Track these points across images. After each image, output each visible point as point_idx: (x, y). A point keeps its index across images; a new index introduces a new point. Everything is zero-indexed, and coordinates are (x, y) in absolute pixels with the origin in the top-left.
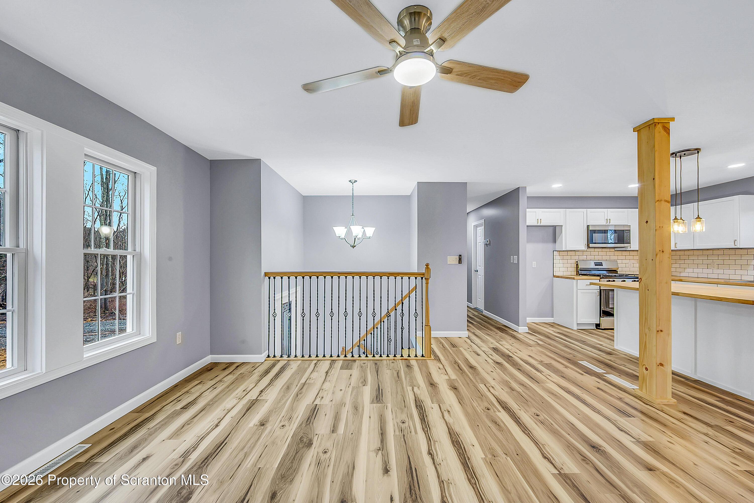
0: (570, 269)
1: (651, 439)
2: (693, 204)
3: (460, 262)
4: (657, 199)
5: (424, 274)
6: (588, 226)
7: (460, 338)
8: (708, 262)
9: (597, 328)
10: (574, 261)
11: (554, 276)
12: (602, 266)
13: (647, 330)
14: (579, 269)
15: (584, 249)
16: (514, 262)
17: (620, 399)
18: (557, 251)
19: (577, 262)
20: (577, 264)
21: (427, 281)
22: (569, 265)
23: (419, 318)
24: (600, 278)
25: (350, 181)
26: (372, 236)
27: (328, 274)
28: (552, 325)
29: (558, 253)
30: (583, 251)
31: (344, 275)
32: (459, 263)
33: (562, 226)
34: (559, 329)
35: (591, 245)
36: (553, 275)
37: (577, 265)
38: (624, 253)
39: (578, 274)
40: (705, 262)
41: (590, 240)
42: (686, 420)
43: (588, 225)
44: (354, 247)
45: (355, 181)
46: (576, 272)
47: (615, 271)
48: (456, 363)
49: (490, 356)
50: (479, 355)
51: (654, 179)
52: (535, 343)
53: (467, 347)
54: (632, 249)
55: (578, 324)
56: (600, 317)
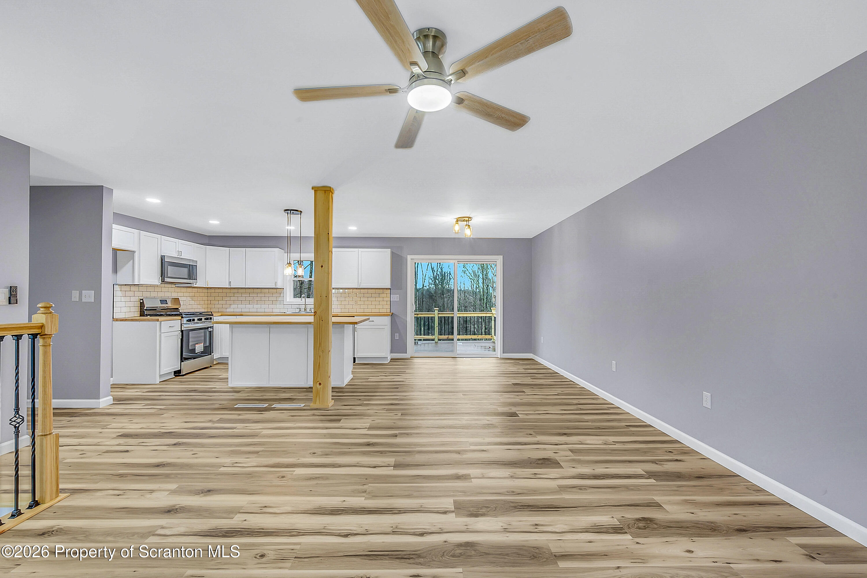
0: (133, 309)
3: (13, 301)
4: (329, 250)
5: (42, 327)
6: (163, 257)
8: (257, 299)
9: (178, 376)
10: (137, 299)
11: (115, 320)
12: (167, 304)
14: (145, 308)
15: (155, 283)
16: (83, 301)
18: (119, 285)
19: (142, 299)
20: (141, 303)
21: (47, 340)
22: (132, 304)
24: (182, 318)
29: (119, 288)
30: (154, 286)
32: (10, 303)
33: (134, 252)
35: (167, 280)
36: (113, 318)
38: (189, 290)
39: (142, 314)
40: (248, 299)
41: (163, 274)
43: (162, 255)
46: (139, 312)
47: (178, 309)
48: (121, 476)
49: (143, 444)
50: (127, 451)
51: (328, 234)
52: (156, 410)
53: (77, 454)
54: (196, 286)
55: (160, 375)
56: (182, 361)
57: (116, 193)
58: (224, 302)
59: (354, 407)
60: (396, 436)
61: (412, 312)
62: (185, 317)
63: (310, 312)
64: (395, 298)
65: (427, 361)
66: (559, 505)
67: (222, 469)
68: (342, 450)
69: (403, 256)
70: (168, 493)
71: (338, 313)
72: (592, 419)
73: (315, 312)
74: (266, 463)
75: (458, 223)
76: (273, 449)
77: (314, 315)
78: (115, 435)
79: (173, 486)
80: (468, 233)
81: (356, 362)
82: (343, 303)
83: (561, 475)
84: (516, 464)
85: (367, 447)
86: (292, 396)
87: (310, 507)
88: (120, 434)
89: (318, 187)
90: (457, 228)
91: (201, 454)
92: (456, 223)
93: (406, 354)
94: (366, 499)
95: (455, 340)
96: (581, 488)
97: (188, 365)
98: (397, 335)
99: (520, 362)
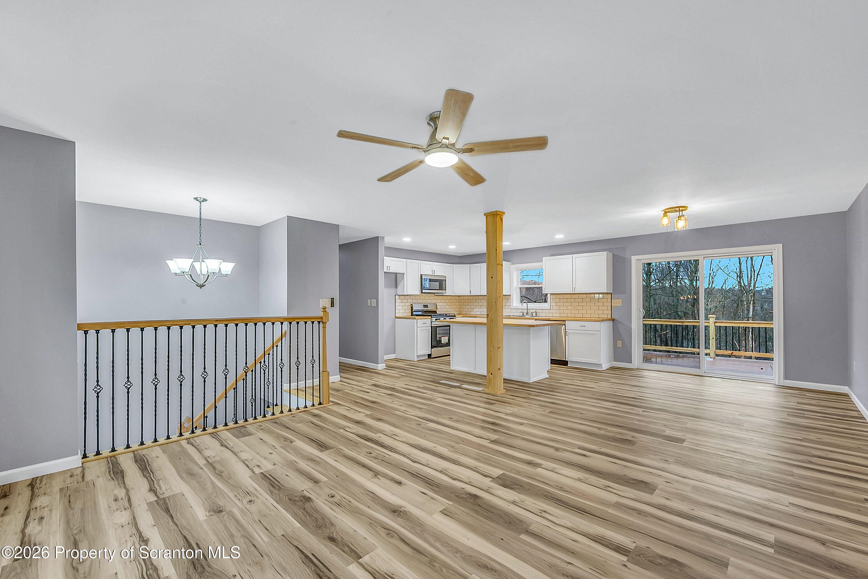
0: (407, 311)
1: (512, 412)
2: (480, 264)
3: (333, 306)
4: (498, 263)
5: (322, 318)
6: (421, 275)
7: (334, 382)
9: (429, 358)
10: (409, 304)
11: (396, 318)
12: (428, 308)
13: (492, 349)
14: (413, 311)
15: (418, 294)
16: (372, 305)
17: (481, 397)
18: (398, 295)
19: (412, 305)
21: (325, 325)
22: (406, 307)
23: (316, 365)
24: (431, 318)
25: (196, 199)
26: (230, 274)
27: (197, 323)
28: (397, 360)
29: (399, 297)
30: (417, 295)
31: (223, 322)
32: (331, 307)
33: (404, 274)
34: (406, 363)
35: (424, 291)
36: (395, 316)
37: (412, 307)
38: (442, 298)
39: (413, 315)
41: (423, 287)
42: (515, 398)
44: (201, 286)
45: (204, 199)
46: (410, 313)
47: (435, 311)
48: (356, 402)
49: (378, 391)
50: (368, 392)
51: (496, 250)
52: (400, 375)
53: (351, 389)
54: (446, 295)
55: (417, 356)
56: (432, 348)
57: (386, 239)
58: (469, 307)
59: (517, 398)
60: (522, 424)
61: (640, 318)
62: (434, 317)
63: (532, 316)
64: (617, 302)
65: (655, 374)
66: (591, 512)
67: (397, 412)
68: (471, 421)
69: (626, 257)
70: (365, 415)
71: (550, 318)
72: (804, 475)
73: (488, 315)
74: (419, 415)
75: (667, 216)
76: (431, 409)
77: (487, 318)
78: (371, 384)
79: (369, 413)
80: (681, 225)
81: (568, 366)
82: (562, 308)
83: (635, 497)
84: (600, 474)
85: (490, 425)
86: (483, 382)
87: (415, 443)
88: (373, 384)
89: (488, 213)
90: (665, 221)
91: (395, 402)
92: (664, 216)
93: (631, 364)
94: (450, 451)
95: (702, 355)
96: (640, 512)
97: (436, 352)
98: (619, 343)
99: (807, 394)
